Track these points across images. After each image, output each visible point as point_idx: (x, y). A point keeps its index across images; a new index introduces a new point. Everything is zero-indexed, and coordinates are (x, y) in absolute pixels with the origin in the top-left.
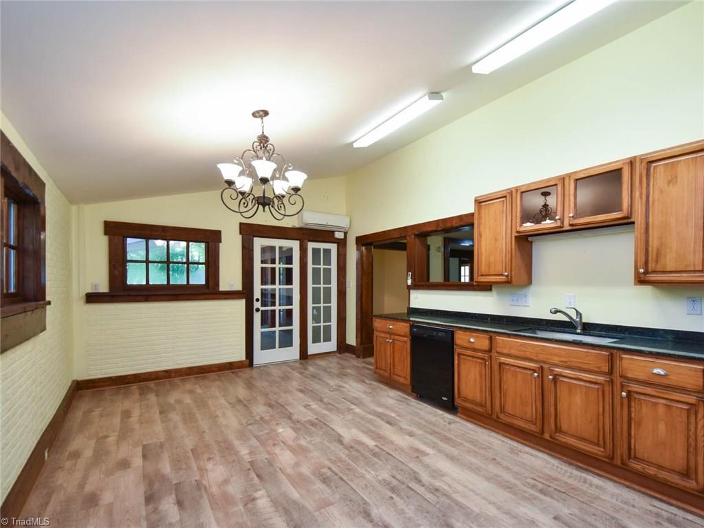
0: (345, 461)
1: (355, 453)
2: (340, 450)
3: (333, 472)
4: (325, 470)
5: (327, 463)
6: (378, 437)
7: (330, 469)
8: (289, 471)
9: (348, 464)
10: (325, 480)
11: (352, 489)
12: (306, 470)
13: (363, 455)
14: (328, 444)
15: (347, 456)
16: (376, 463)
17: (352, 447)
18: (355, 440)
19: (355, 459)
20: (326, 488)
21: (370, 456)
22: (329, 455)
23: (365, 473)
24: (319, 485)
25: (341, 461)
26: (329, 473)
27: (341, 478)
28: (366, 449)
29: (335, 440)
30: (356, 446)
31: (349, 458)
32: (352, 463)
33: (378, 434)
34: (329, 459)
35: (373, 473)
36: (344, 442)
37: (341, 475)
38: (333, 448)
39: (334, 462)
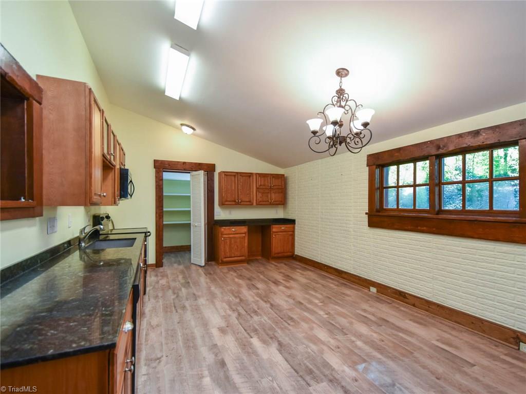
0: (279, 328)
1: (270, 333)
2: (281, 336)
3: (286, 322)
4: (292, 323)
5: (290, 328)
6: (245, 346)
7: (289, 324)
8: (315, 326)
9: (276, 326)
10: (291, 319)
11: (277, 314)
12: (305, 325)
13: (265, 330)
14: (290, 342)
15: (276, 331)
16: (257, 325)
17: (271, 338)
18: (268, 345)
19: (271, 329)
20: (290, 315)
21: (260, 330)
22: (289, 333)
23: (267, 320)
24: (295, 317)
25: (281, 328)
26: (289, 322)
27: (282, 319)
28: (260, 335)
29: (284, 346)
30: (267, 338)
31: (275, 329)
32: (274, 326)
33: (243, 349)
34: (289, 330)
35: (262, 320)
36: (277, 344)
37: (282, 320)
38: (287, 339)
39: (286, 328)
